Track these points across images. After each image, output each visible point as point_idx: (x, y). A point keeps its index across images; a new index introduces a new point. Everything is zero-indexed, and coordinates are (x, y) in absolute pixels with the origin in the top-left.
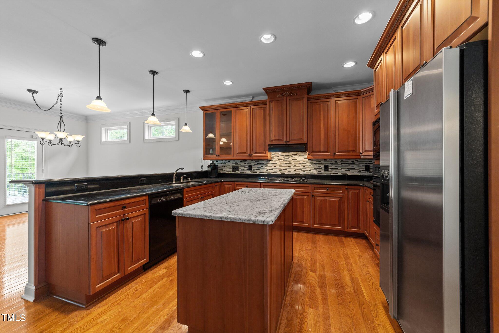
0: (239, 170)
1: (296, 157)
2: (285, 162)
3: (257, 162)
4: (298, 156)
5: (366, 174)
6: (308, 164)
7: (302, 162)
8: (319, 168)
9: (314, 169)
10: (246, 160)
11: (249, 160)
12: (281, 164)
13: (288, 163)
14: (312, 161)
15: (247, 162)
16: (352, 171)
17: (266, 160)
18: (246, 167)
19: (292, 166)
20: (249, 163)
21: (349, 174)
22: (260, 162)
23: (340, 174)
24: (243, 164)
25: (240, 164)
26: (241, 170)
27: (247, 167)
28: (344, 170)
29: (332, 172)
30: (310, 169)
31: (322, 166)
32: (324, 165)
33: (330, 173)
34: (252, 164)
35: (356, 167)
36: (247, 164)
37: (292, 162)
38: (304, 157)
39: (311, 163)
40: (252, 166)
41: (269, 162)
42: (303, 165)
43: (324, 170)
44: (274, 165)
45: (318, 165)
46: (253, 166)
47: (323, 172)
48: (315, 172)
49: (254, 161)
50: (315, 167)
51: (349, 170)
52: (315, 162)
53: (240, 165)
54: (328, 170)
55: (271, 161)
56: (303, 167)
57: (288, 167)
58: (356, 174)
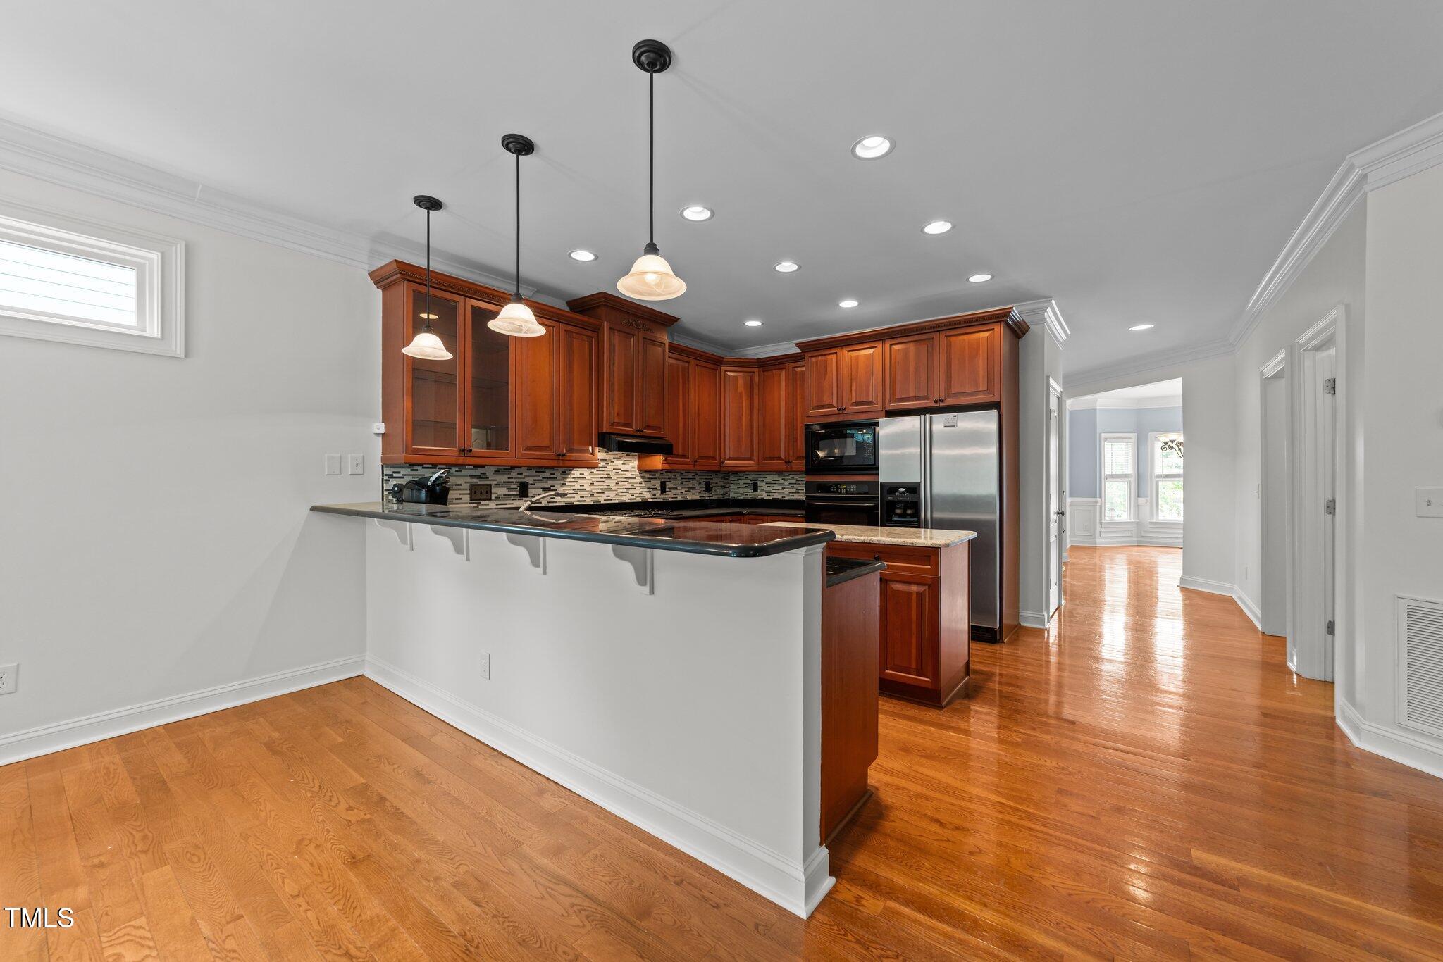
0: (493, 496)
1: (619, 463)
2: (599, 474)
3: (542, 475)
4: (622, 462)
5: (706, 496)
6: (639, 480)
7: (628, 475)
8: (653, 487)
9: (646, 490)
10: (513, 468)
11: (520, 467)
12: (593, 480)
13: (606, 476)
14: (644, 474)
15: (514, 474)
16: (693, 491)
17: (563, 469)
18: (512, 487)
19: (612, 484)
20: (520, 476)
21: (690, 498)
22: (547, 474)
23: (680, 498)
24: (503, 478)
25: (493, 478)
26: (497, 498)
27: (516, 487)
28: (683, 491)
29: (670, 496)
30: (641, 490)
31: (658, 484)
32: (659, 482)
33: (666, 496)
34: (530, 480)
35: (697, 486)
36: (515, 480)
37: (613, 474)
38: (632, 464)
39: (643, 477)
40: (530, 486)
41: (569, 474)
42: (631, 481)
43: (659, 492)
44: (580, 482)
45: (653, 482)
46: (532, 484)
47: (660, 497)
48: (648, 497)
49: (533, 472)
50: (649, 485)
51: (690, 489)
52: (647, 476)
53: (495, 482)
54: (665, 492)
55: (573, 472)
56: (631, 487)
57: (606, 487)
58: (697, 497)
